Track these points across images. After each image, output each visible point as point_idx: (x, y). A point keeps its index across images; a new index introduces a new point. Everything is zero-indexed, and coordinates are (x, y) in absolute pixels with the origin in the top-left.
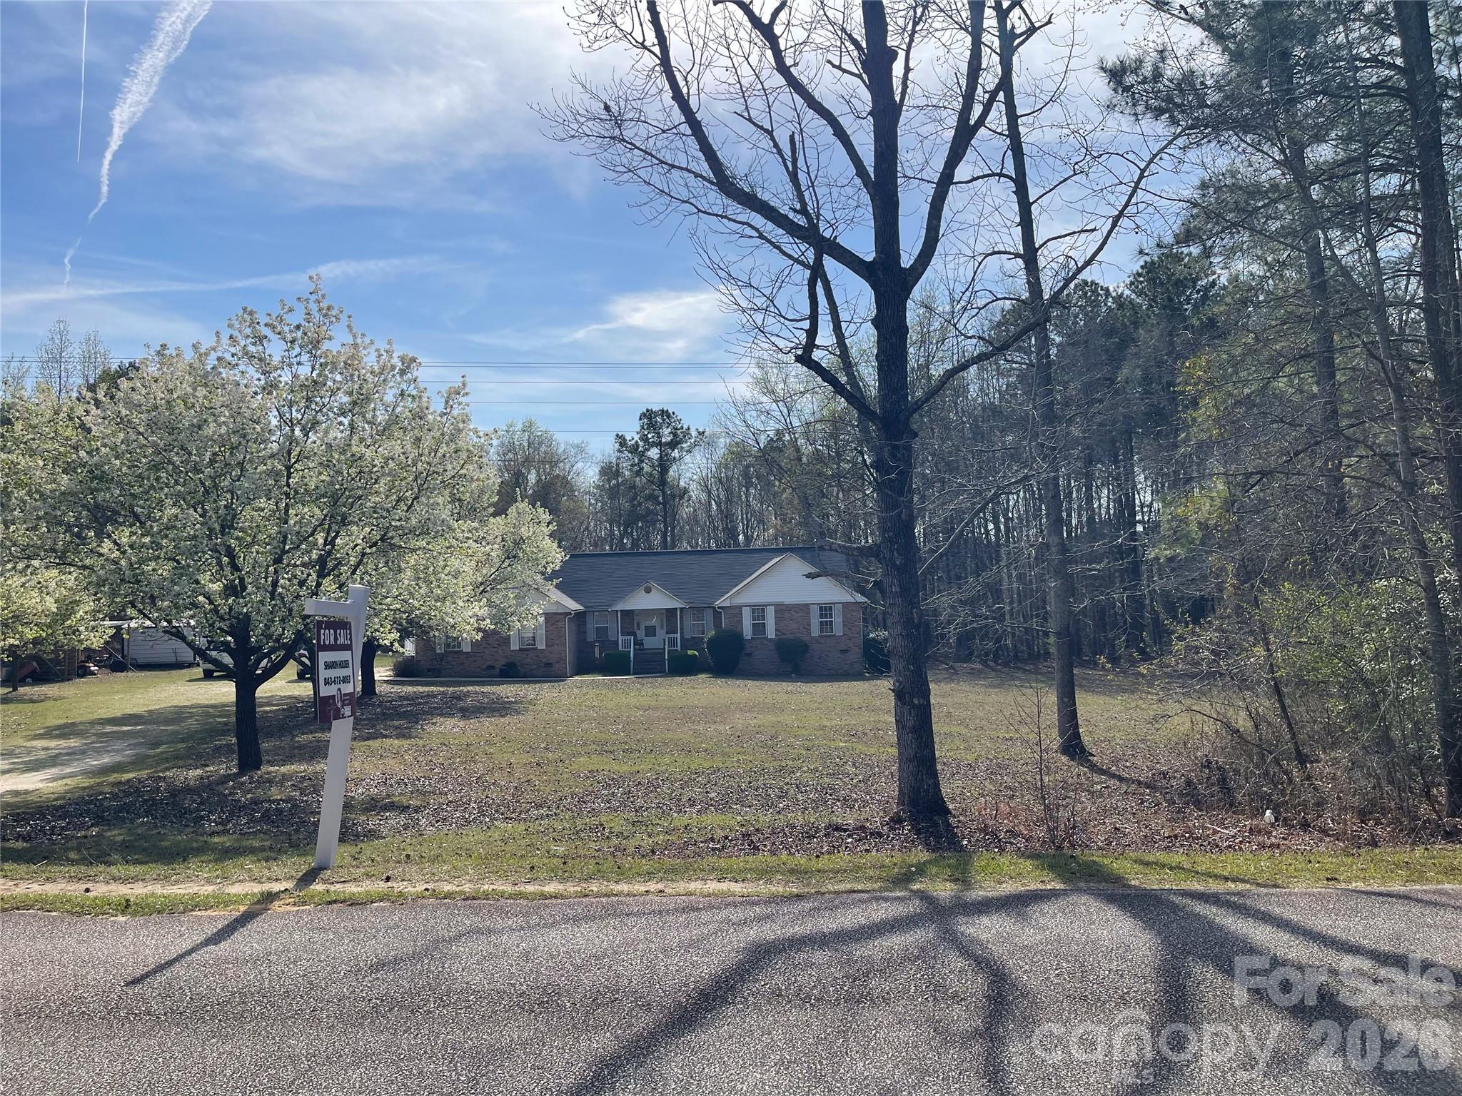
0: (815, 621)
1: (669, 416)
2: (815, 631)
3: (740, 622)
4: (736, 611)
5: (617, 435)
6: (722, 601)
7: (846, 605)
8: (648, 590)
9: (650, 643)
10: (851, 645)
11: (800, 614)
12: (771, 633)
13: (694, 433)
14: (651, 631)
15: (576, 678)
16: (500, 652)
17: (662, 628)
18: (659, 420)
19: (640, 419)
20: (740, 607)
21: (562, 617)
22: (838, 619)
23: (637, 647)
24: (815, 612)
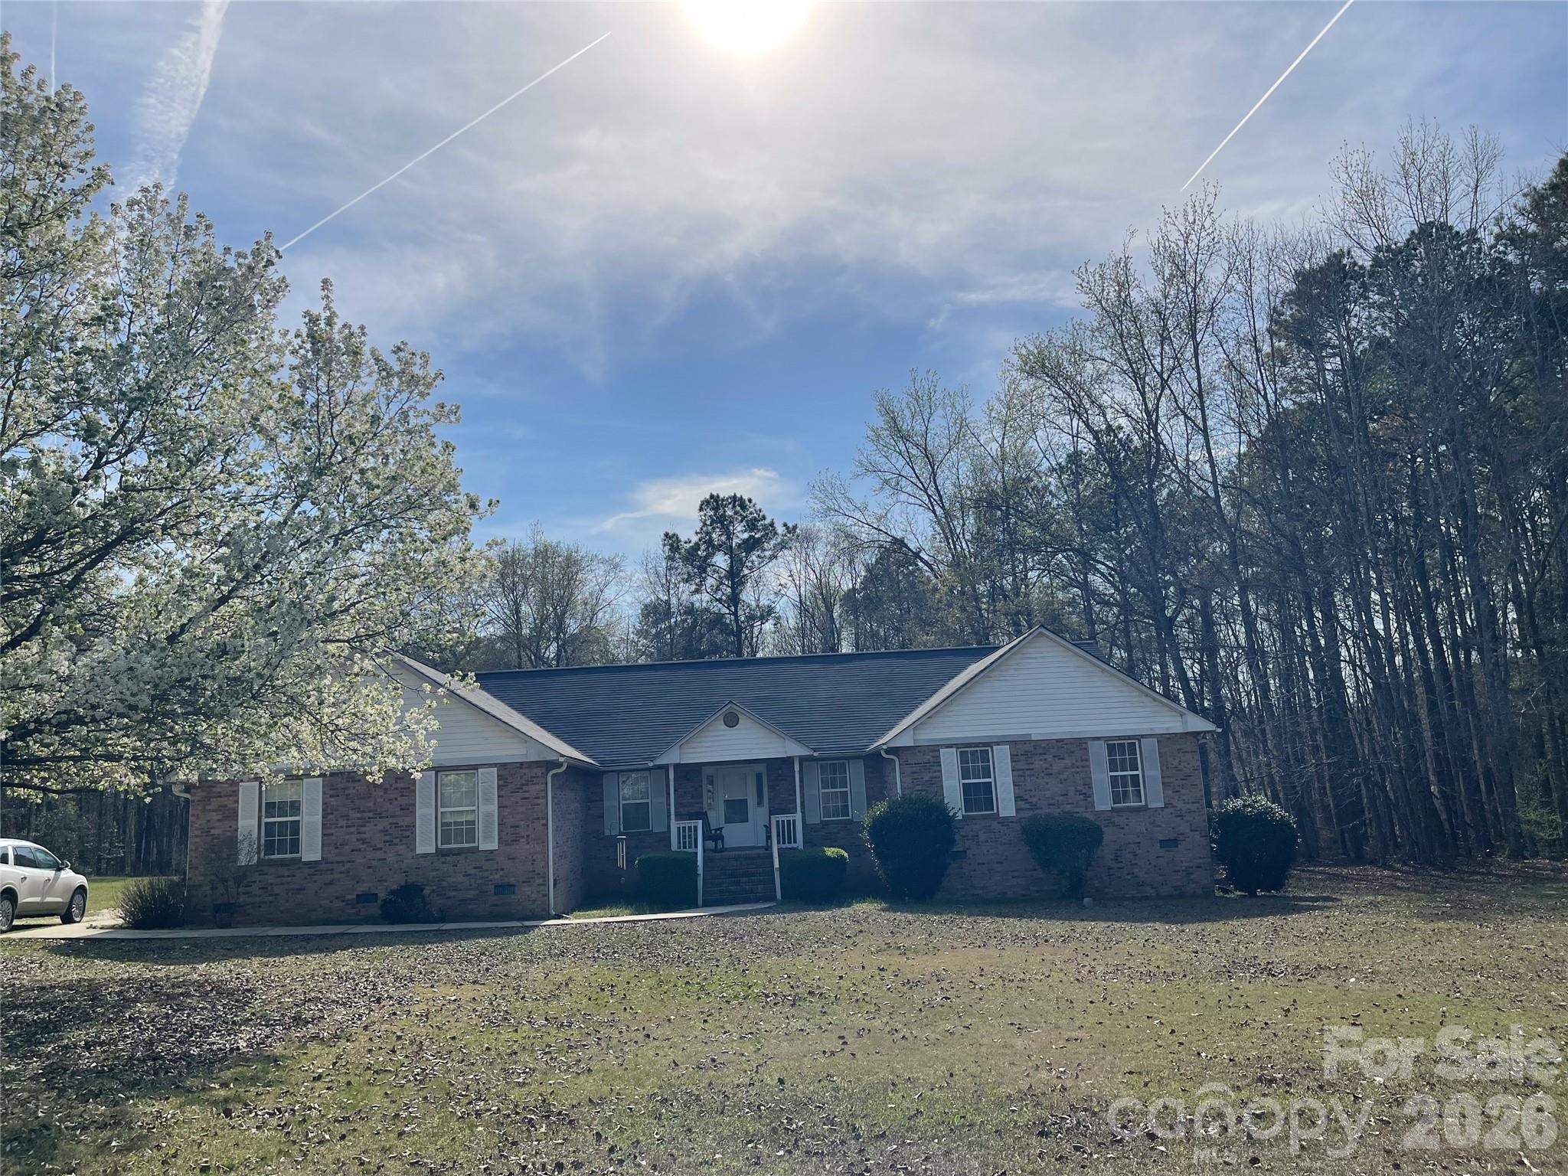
0: (1101, 777)
1: (743, 507)
2: (1103, 801)
3: (937, 781)
4: (925, 758)
5: (667, 535)
6: (893, 736)
7: (1166, 741)
8: (731, 721)
9: (739, 836)
10: (1185, 828)
11: (1068, 762)
12: (1006, 805)
13: (780, 530)
14: (737, 811)
15: (573, 920)
16: (391, 858)
17: (760, 803)
18: (730, 513)
19: (701, 509)
20: (934, 749)
21: (539, 771)
22: (1151, 772)
23: (711, 844)
24: (1099, 754)
